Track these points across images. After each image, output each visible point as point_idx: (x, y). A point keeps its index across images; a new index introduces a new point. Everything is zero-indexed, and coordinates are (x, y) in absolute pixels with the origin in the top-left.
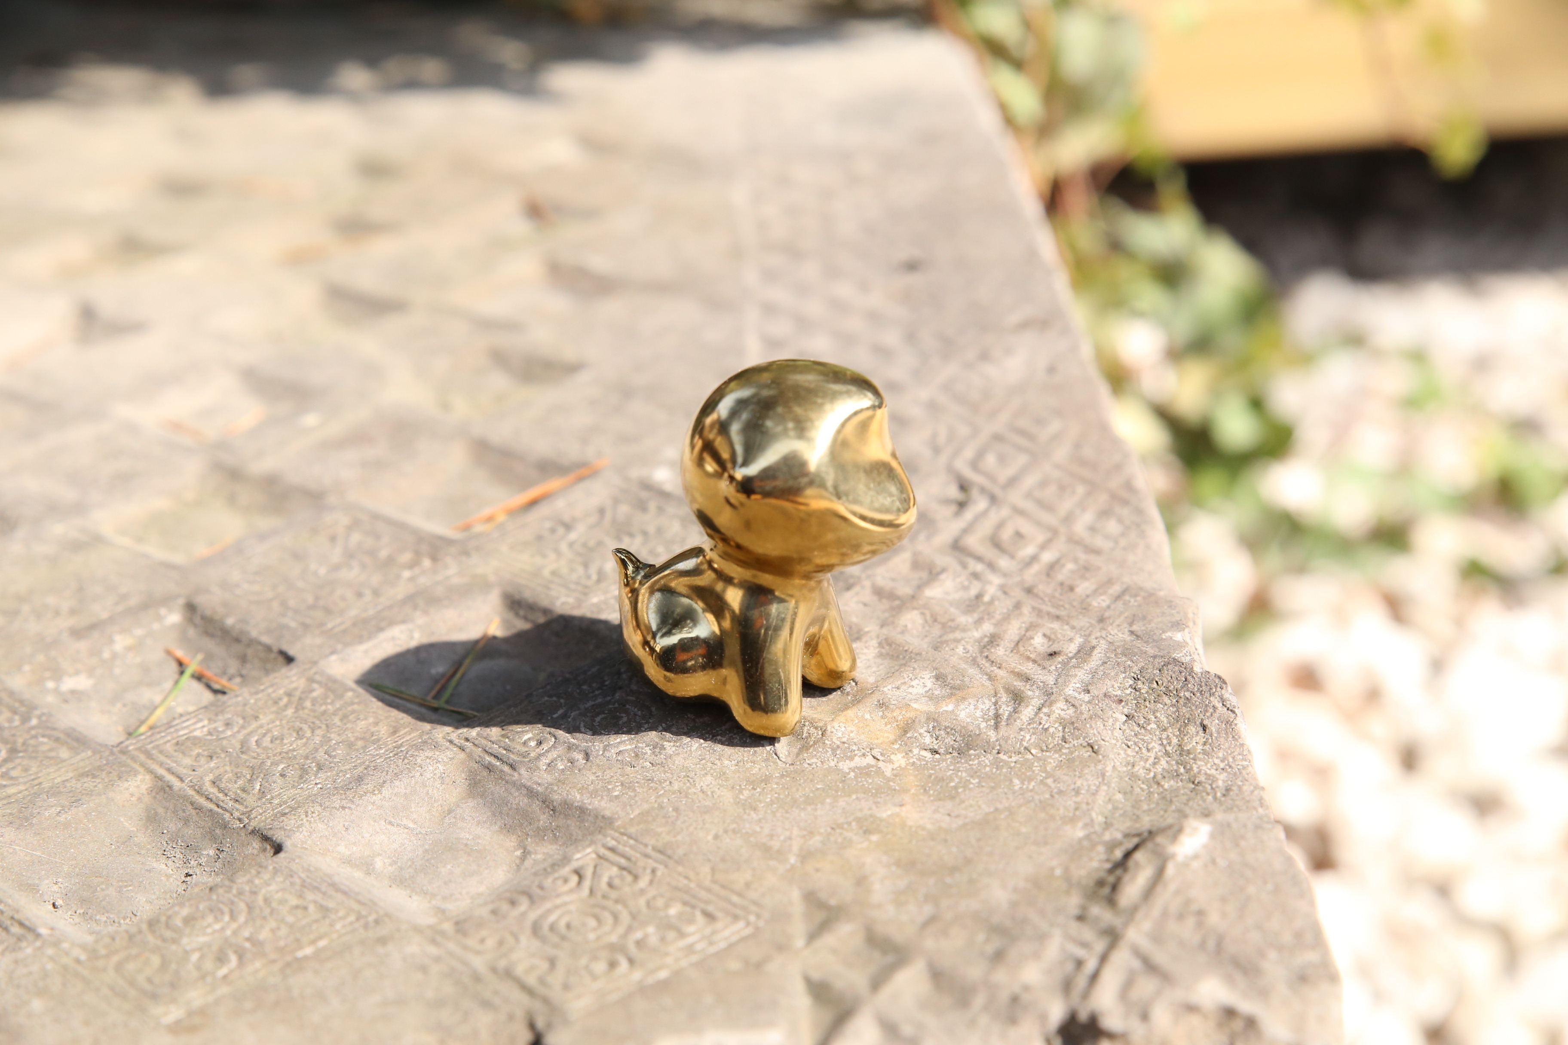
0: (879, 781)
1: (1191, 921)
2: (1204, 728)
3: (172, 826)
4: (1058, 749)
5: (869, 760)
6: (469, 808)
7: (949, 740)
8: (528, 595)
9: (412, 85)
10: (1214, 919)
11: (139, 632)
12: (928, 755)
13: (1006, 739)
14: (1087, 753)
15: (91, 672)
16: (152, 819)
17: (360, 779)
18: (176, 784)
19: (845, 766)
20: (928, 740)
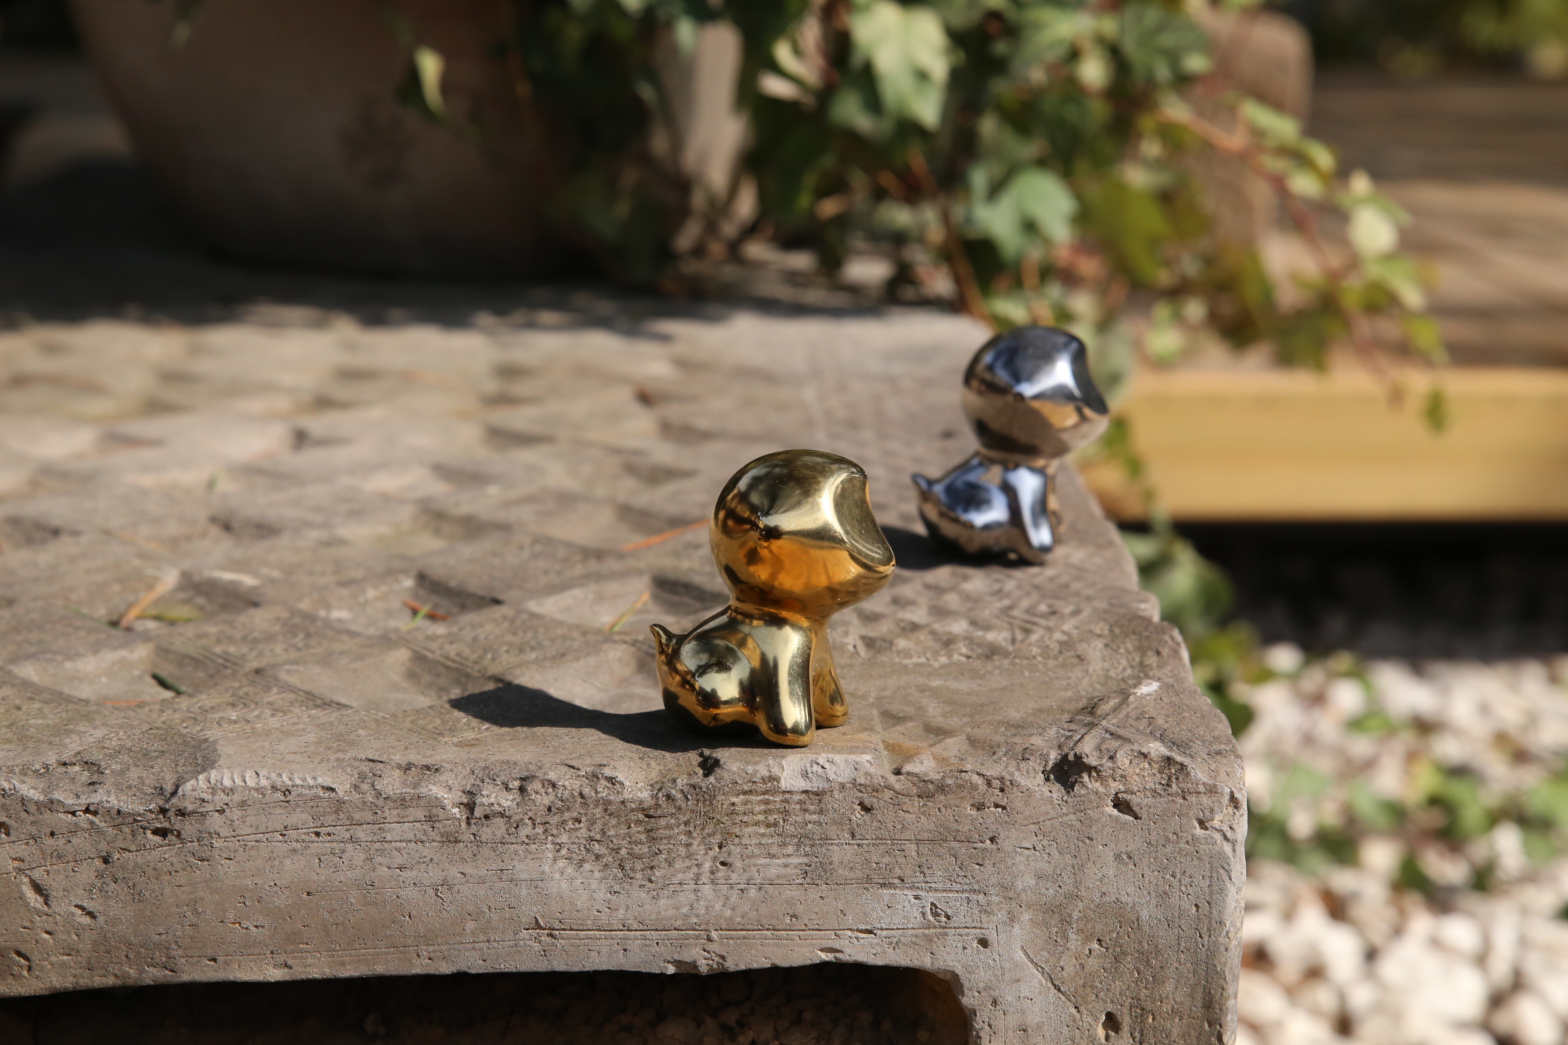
0: (929, 669)
1: (1145, 722)
2: (1158, 653)
3: (427, 678)
4: (1056, 658)
5: (922, 660)
6: (638, 679)
7: (980, 651)
8: (672, 576)
9: (531, 325)
10: (1160, 721)
11: (384, 589)
12: (963, 659)
13: (1020, 650)
14: (1075, 661)
15: (350, 609)
16: (411, 675)
17: (563, 655)
18: (430, 655)
19: (906, 662)
20: (964, 650)
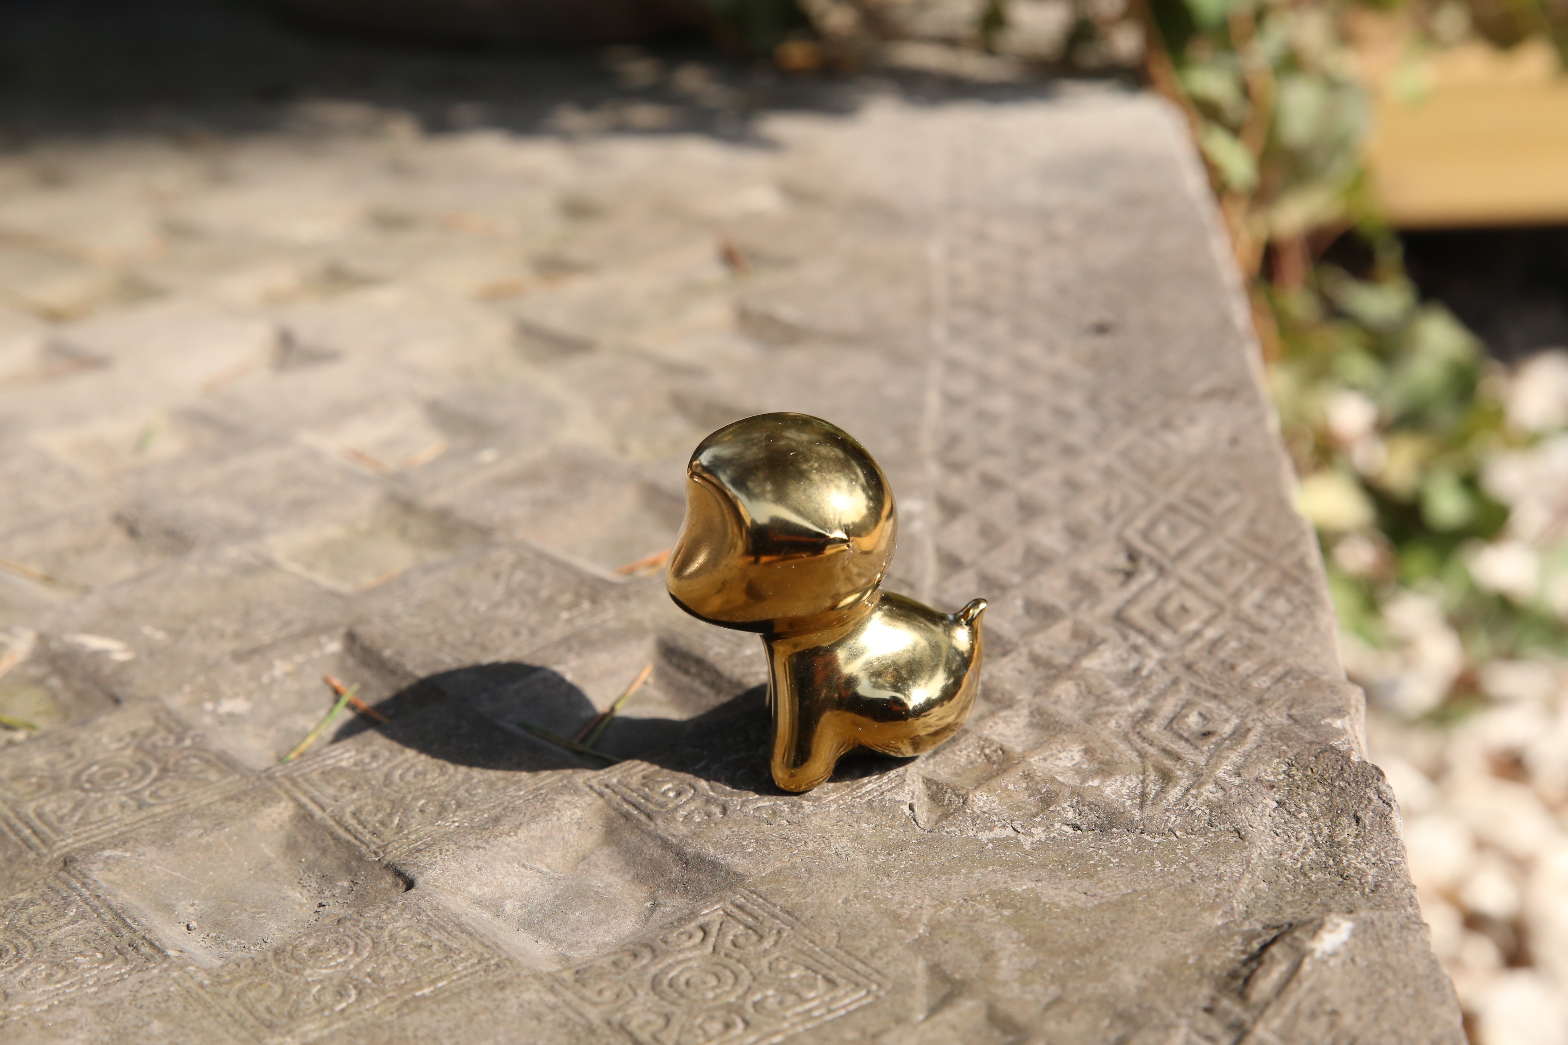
0: (1017, 854)
1: (1323, 1021)
2: (1358, 820)
3: (310, 855)
4: (1204, 832)
5: (1009, 831)
6: (603, 856)
7: (1092, 816)
8: (682, 643)
9: (623, 129)
10: (1348, 1020)
11: (299, 658)
12: (1069, 830)
13: (1151, 819)
14: (1232, 839)
15: (249, 696)
16: (291, 847)
17: (497, 820)
18: (318, 813)
19: (984, 836)
20: (1070, 815)
